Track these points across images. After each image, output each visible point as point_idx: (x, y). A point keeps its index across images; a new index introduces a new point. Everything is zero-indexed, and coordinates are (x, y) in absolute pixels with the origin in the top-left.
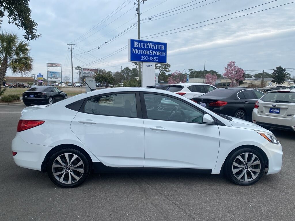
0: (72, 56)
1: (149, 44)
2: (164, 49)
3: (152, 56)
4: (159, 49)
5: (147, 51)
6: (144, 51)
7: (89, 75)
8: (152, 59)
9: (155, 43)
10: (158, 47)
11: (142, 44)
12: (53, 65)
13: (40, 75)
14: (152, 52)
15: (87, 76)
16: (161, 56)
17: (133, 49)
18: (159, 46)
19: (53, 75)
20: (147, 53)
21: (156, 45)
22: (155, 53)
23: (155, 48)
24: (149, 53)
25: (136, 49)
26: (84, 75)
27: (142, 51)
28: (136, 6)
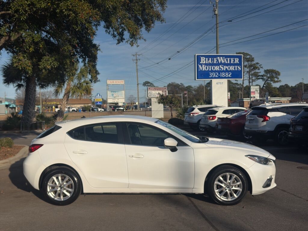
0: (137, 69)
1: (219, 58)
2: (238, 63)
3: (223, 71)
4: (232, 62)
5: (217, 66)
6: (213, 67)
7: (155, 95)
8: (223, 76)
9: (226, 57)
10: (230, 61)
11: (210, 59)
12: (114, 82)
13: (98, 95)
14: (224, 67)
15: (153, 96)
16: (235, 71)
17: (200, 66)
18: (232, 59)
19: (115, 95)
20: (217, 68)
21: (229, 59)
22: (226, 68)
23: (226, 62)
24: (220, 68)
25: (203, 66)
26: (150, 95)
27: (210, 67)
28: (213, 5)
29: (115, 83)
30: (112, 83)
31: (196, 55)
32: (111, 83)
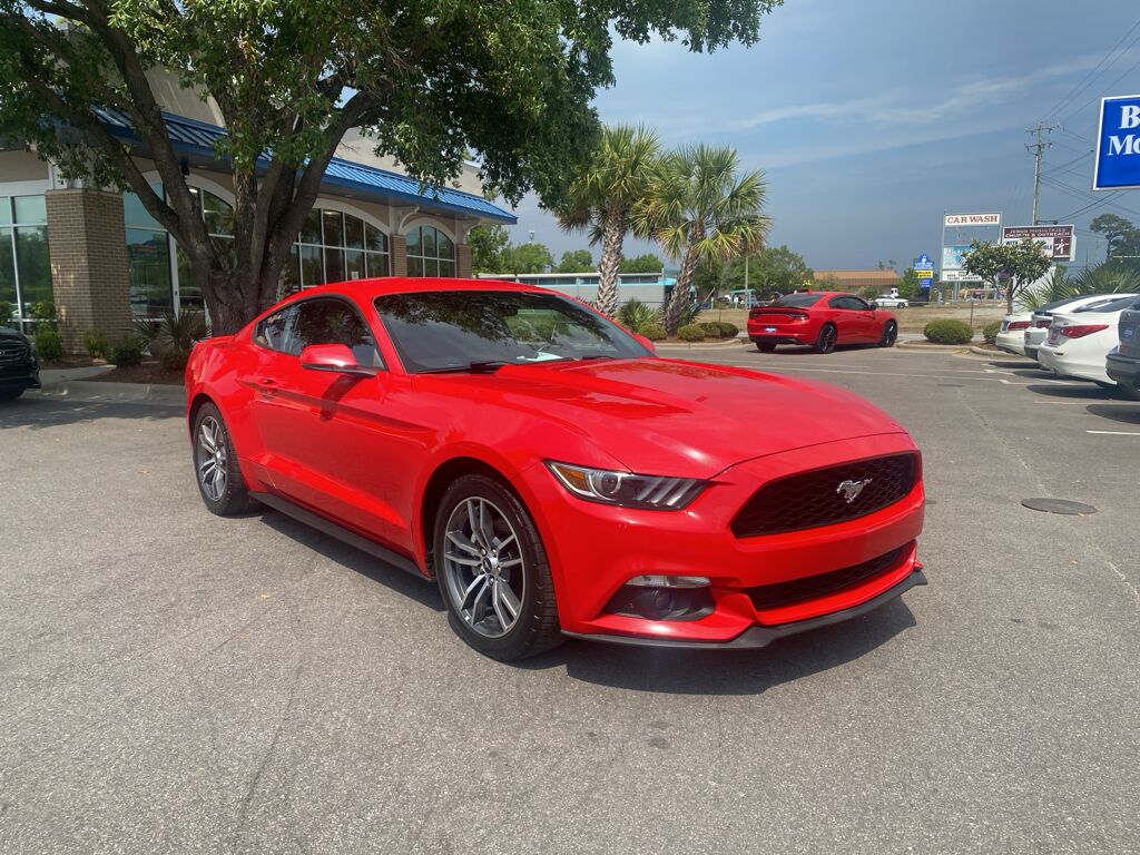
12: (968, 219)
13: (924, 260)
25: (1129, 138)
29: (969, 223)
30: (961, 224)
31: (1103, 99)
32: (956, 224)
